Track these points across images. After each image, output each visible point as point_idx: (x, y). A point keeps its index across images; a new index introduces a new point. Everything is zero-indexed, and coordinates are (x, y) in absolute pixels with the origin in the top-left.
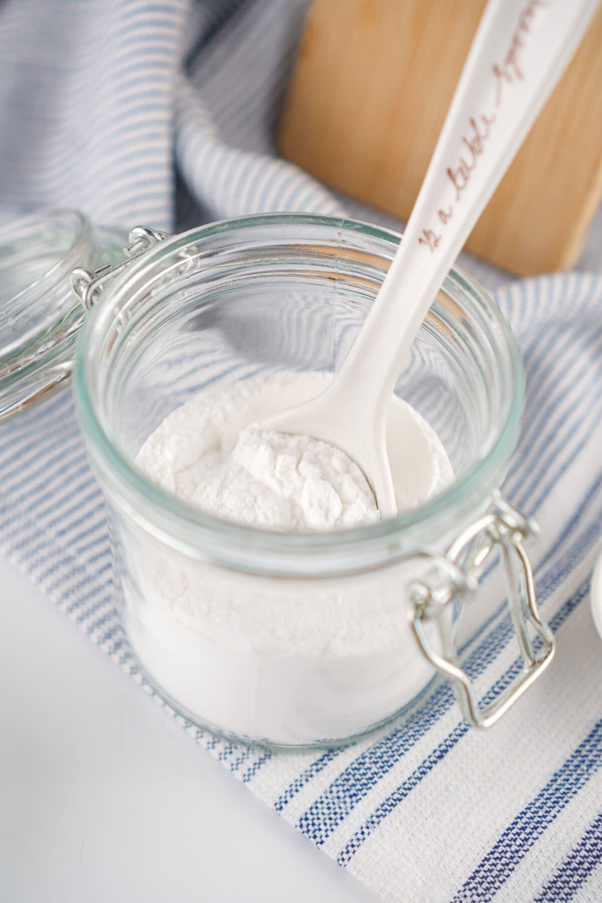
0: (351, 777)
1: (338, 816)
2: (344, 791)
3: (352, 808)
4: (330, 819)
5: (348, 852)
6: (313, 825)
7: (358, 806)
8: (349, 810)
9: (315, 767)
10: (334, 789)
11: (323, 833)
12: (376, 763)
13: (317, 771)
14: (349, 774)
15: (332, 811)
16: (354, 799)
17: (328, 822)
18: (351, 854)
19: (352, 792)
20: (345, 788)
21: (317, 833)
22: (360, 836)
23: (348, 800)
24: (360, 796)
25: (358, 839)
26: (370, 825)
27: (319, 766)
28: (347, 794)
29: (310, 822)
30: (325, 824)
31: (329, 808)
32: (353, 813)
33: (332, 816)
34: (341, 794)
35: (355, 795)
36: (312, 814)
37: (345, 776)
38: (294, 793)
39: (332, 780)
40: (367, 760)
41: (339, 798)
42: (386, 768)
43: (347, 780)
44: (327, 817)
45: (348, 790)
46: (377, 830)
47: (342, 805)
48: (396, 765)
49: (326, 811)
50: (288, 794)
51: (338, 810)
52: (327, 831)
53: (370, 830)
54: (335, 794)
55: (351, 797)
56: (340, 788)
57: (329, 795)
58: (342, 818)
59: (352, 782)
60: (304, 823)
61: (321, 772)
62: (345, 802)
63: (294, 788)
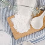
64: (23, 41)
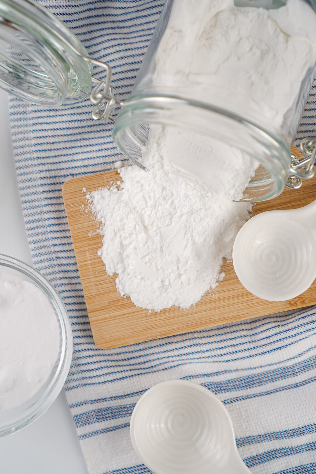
0: (101, 412)
1: (88, 422)
2: (96, 415)
3: (95, 422)
4: (85, 421)
5: (83, 437)
6: (78, 420)
7: (97, 424)
8: (93, 422)
9: (90, 402)
10: (93, 412)
11: (79, 425)
12: (112, 413)
13: (91, 403)
14: (101, 410)
15: (87, 419)
16: (97, 420)
17: (83, 422)
18: (83, 438)
19: (98, 417)
20: (97, 414)
21: (77, 424)
22: (90, 435)
23: (95, 419)
24: (99, 421)
25: (89, 435)
26: (96, 433)
27: (92, 402)
28: (96, 417)
29: (77, 418)
30: (82, 422)
31: (87, 417)
32: (94, 424)
33: (86, 421)
34: (94, 415)
35: (99, 419)
36: (80, 416)
37: (99, 411)
38: (78, 406)
39: (94, 409)
40: (110, 410)
41: (93, 416)
42: (114, 418)
43: (99, 412)
44: (84, 420)
45: (97, 416)
46: (97, 436)
47: (92, 419)
48: (118, 419)
49: (85, 418)
50: (76, 405)
51: (89, 420)
52: (81, 425)
53: (95, 435)
54: (92, 414)
55: (97, 418)
56: (95, 413)
57: (90, 413)
58: (89, 424)
59: (100, 414)
60: (75, 417)
61: (92, 404)
62: (94, 419)
63: (79, 404)
64: (152, 370)
